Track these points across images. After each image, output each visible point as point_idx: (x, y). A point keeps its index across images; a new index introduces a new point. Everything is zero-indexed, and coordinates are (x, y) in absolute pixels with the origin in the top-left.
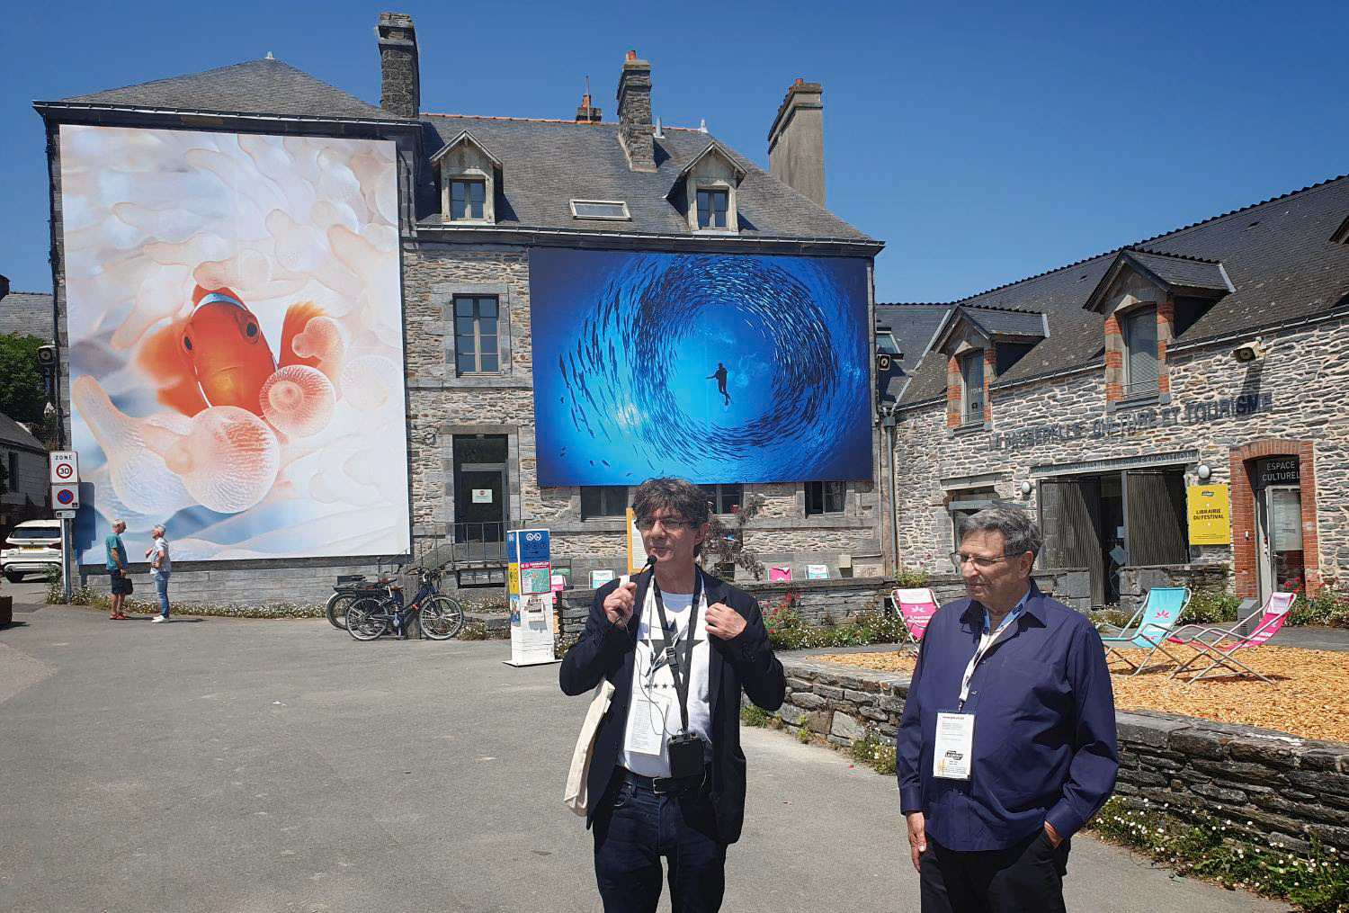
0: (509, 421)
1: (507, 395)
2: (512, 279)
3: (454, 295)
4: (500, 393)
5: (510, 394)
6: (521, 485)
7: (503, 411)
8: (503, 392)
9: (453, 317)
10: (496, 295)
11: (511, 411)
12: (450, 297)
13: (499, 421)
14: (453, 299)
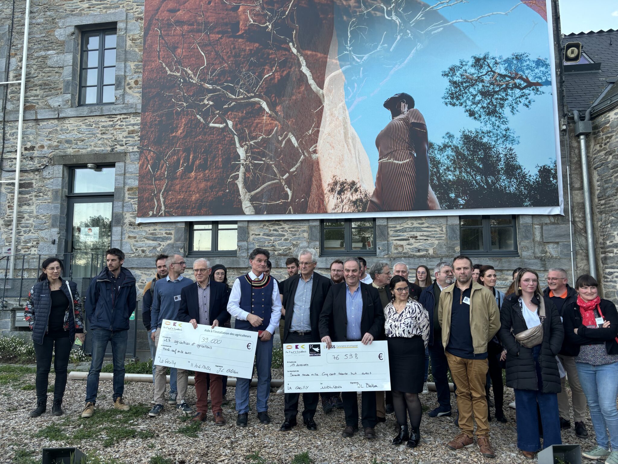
0: (119, 148)
1: (119, 122)
2: (132, 6)
3: (77, 27)
4: (113, 121)
5: (121, 121)
6: (125, 217)
7: (114, 138)
8: (116, 120)
9: (76, 50)
10: (115, 23)
11: (121, 139)
12: (72, 30)
13: (109, 149)
14: (77, 31)
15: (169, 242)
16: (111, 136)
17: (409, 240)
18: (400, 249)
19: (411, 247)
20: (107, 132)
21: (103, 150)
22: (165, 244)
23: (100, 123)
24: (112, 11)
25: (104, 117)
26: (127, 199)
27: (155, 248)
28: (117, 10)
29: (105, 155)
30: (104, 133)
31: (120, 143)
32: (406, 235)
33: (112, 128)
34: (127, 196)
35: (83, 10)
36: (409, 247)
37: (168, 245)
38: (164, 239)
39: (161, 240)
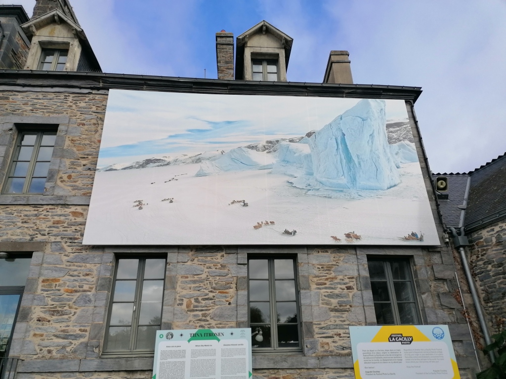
0: (39, 238)
1: (45, 213)
2: (75, 113)
3: (16, 125)
4: (37, 210)
5: (47, 211)
6: (34, 311)
7: (35, 227)
8: (41, 209)
9: (10, 144)
10: (57, 126)
11: (44, 228)
12: (11, 126)
13: (28, 238)
14: (14, 128)
15: (82, 340)
16: (32, 225)
17: (333, 337)
18: (326, 347)
19: (336, 345)
20: (29, 221)
21: (21, 239)
22: (76, 342)
23: (22, 212)
24: (55, 115)
25: (28, 206)
26: (39, 292)
27: (64, 347)
28: (60, 115)
29: (22, 244)
30: (25, 222)
31: (42, 232)
32: (330, 332)
33: (35, 218)
34: (40, 287)
35: (26, 111)
36: (334, 344)
37: (81, 343)
38: (76, 337)
39: (73, 338)
